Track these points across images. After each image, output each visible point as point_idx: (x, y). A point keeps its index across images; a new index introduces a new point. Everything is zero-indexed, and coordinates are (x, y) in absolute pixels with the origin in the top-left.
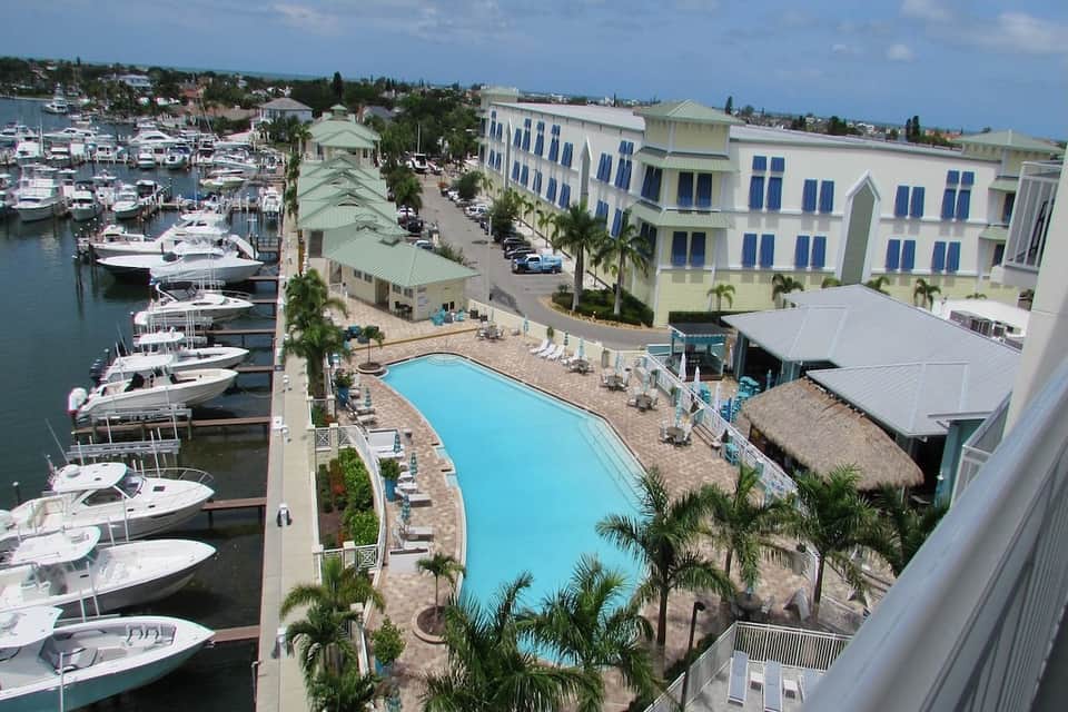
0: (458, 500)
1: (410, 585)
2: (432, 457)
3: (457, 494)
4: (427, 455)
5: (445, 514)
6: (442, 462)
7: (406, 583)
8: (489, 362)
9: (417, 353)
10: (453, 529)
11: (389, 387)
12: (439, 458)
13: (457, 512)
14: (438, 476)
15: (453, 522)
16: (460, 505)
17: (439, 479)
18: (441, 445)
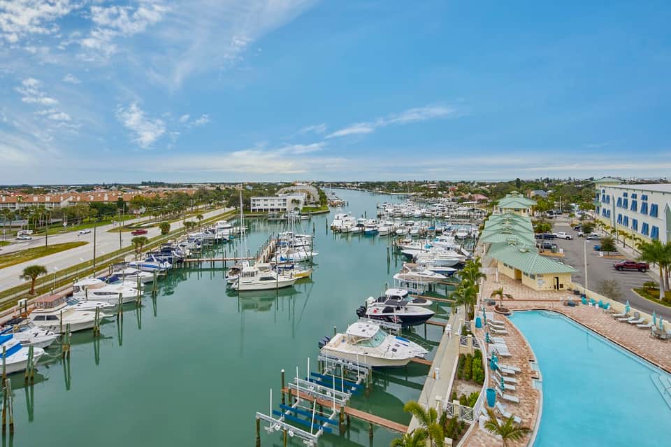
0: (539, 400)
1: (491, 441)
2: (528, 368)
3: (539, 395)
4: (525, 366)
5: (527, 405)
6: (533, 373)
7: (489, 438)
8: (583, 321)
9: (534, 308)
10: (530, 416)
11: (511, 322)
12: (532, 369)
13: (536, 406)
14: (528, 380)
15: (531, 411)
16: (539, 403)
17: (529, 382)
18: (536, 362)
